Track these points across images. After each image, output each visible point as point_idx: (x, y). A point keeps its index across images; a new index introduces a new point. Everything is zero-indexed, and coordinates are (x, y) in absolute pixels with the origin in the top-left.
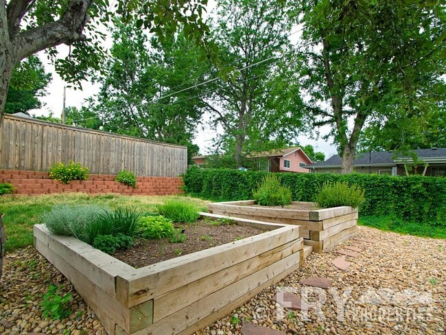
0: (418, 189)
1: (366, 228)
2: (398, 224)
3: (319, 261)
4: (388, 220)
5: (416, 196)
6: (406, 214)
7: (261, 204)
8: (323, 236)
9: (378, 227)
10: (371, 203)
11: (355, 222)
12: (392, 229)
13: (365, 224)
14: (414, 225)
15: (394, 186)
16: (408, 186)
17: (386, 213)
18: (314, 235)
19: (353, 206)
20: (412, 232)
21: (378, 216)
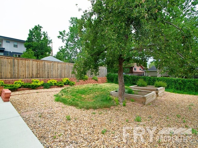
0: (180, 82)
1: (166, 92)
2: (175, 91)
3: (158, 98)
4: (172, 90)
5: (180, 84)
6: (177, 88)
7: (140, 86)
8: (159, 94)
9: (170, 92)
10: (168, 85)
11: (164, 91)
12: (173, 92)
13: (166, 91)
14: (179, 91)
15: (174, 81)
16: (178, 81)
17: (172, 88)
18: (157, 93)
19: (164, 87)
20: (178, 93)
21: (170, 89)
